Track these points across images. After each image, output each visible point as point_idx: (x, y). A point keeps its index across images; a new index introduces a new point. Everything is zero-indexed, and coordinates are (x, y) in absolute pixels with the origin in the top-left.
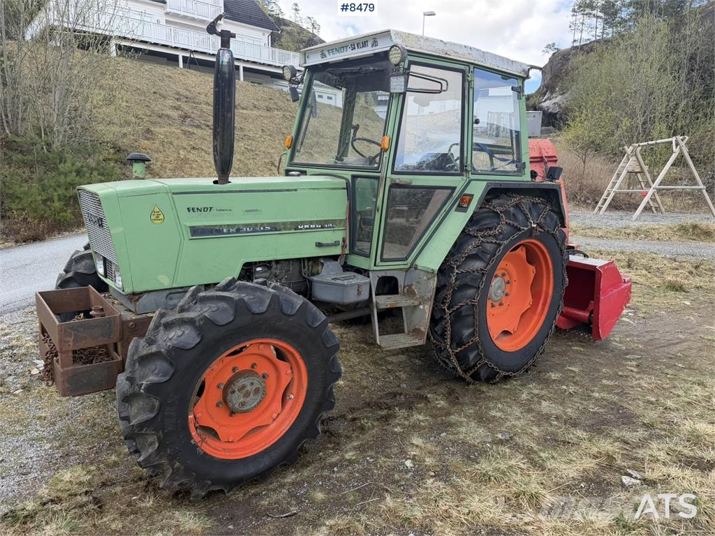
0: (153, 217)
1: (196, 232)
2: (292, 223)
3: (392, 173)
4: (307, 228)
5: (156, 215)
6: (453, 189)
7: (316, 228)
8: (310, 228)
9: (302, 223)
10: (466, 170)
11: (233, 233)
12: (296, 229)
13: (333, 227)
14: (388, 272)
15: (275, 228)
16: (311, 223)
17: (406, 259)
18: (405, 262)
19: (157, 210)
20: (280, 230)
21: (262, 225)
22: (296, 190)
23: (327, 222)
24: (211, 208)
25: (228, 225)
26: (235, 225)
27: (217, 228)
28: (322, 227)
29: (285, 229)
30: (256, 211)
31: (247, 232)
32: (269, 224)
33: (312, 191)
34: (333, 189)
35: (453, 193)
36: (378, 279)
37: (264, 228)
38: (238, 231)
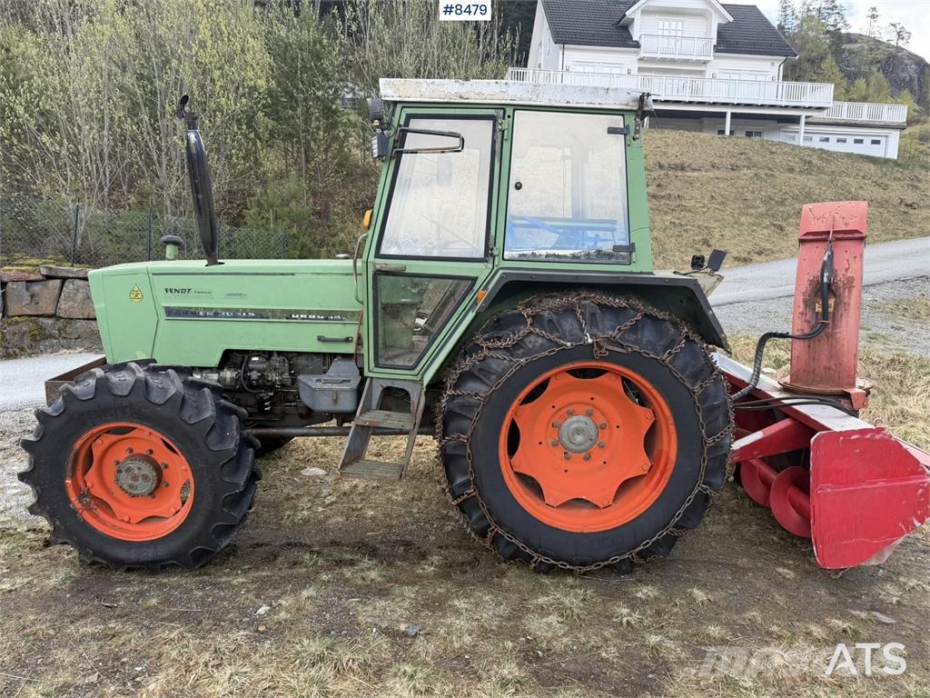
0: (132, 296)
1: (170, 312)
2: (283, 311)
3: (375, 257)
4: (303, 319)
5: (135, 294)
6: (474, 280)
7: (316, 319)
8: (308, 318)
9: (297, 312)
10: (492, 255)
11: (210, 316)
12: (287, 318)
13: (342, 320)
14: (396, 382)
15: (261, 314)
16: (309, 312)
17: (413, 368)
18: (412, 372)
19: (136, 289)
20: (267, 318)
21: (244, 310)
22: (293, 274)
23: (331, 313)
24: (189, 290)
25: (204, 308)
26: (212, 309)
27: (193, 310)
28: (326, 319)
29: (274, 317)
30: (240, 295)
31: (226, 317)
32: (252, 310)
33: (315, 276)
34: (347, 274)
35: (473, 285)
36: (381, 389)
37: (247, 314)
38: (216, 314)
